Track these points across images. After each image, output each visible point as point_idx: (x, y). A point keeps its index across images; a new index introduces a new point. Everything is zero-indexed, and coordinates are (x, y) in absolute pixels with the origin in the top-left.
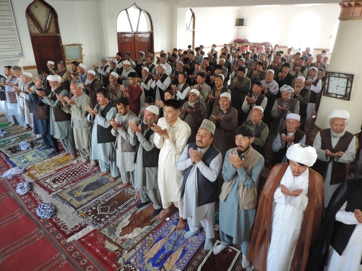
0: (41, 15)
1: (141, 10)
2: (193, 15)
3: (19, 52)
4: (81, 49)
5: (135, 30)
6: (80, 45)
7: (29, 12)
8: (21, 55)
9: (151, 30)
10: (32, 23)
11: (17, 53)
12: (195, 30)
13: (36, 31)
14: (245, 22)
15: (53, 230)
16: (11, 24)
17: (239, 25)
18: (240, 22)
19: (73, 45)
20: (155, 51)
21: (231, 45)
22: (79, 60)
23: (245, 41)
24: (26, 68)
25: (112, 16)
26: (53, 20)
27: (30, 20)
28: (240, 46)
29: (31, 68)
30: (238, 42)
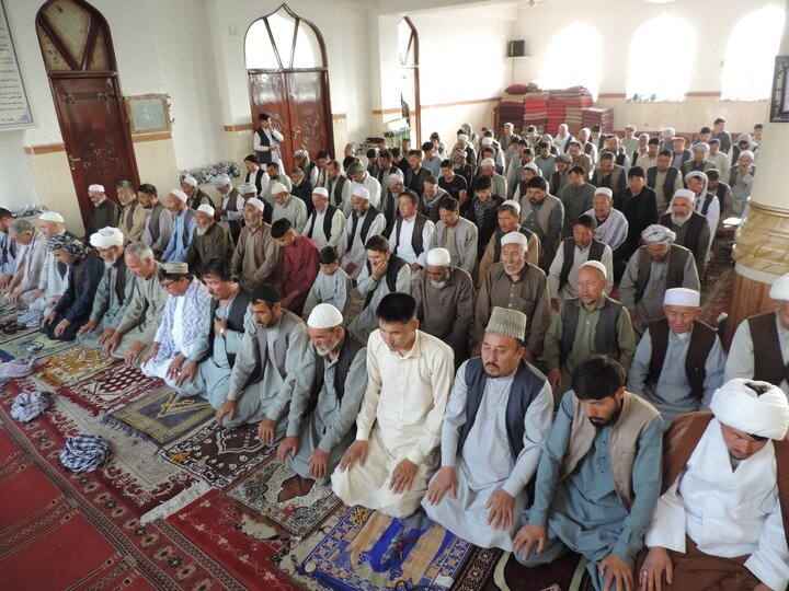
0: (73, 29)
1: (298, 19)
2: (414, 33)
3: (23, 112)
4: (166, 107)
5: (286, 66)
6: (163, 98)
7: (43, 22)
8: (29, 119)
9: (321, 65)
10: (50, 47)
11: (18, 115)
12: (420, 67)
13: (62, 65)
14: (527, 48)
15: (102, 498)
17: (515, 55)
18: (517, 49)
19: (148, 97)
20: (334, 111)
21: (500, 99)
22: (163, 132)
23: (531, 89)
24: (39, 150)
25: (233, 32)
26: (99, 40)
27: (46, 39)
28: (519, 99)
29: (53, 148)
30: (514, 90)
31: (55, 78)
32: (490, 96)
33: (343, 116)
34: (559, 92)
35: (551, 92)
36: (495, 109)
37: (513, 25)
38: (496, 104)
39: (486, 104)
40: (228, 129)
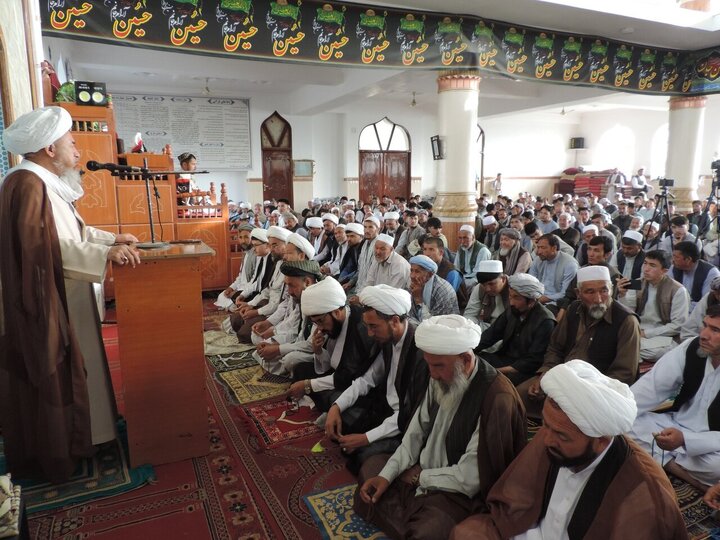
0: (276, 130)
1: (395, 125)
2: (482, 132)
3: (248, 164)
4: (312, 166)
5: (384, 148)
6: (311, 161)
7: (264, 127)
8: (250, 167)
9: (407, 149)
10: (265, 137)
11: (246, 165)
12: (485, 153)
13: (268, 145)
14: (586, 143)
16: (245, 137)
17: (575, 147)
18: (578, 143)
19: (304, 161)
20: (413, 175)
21: (559, 178)
22: (309, 177)
23: (580, 171)
24: (252, 180)
25: (354, 130)
26: (287, 134)
27: (264, 134)
28: (571, 178)
29: (257, 180)
30: (570, 172)
31: (265, 151)
32: (552, 175)
33: (420, 179)
34: (597, 173)
35: (592, 173)
36: (556, 185)
37: (576, 127)
38: (557, 181)
39: (547, 180)
40: (345, 180)
